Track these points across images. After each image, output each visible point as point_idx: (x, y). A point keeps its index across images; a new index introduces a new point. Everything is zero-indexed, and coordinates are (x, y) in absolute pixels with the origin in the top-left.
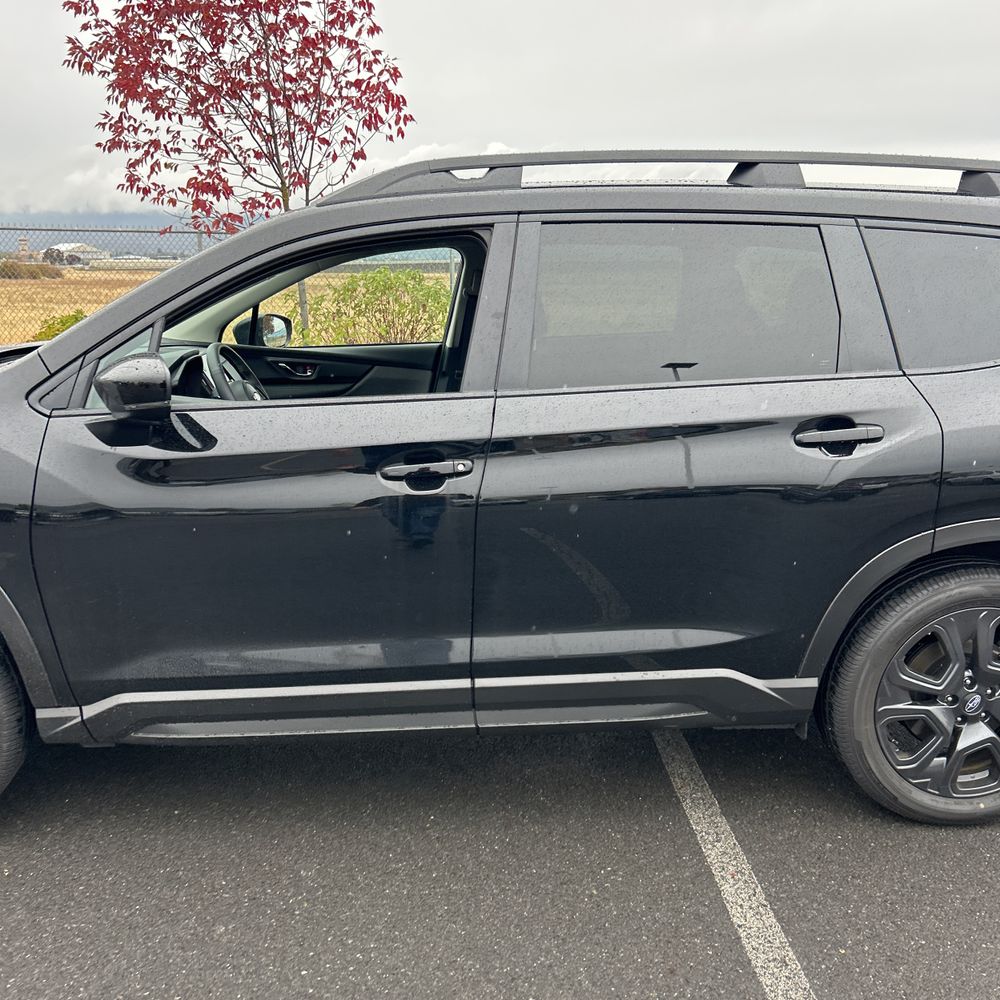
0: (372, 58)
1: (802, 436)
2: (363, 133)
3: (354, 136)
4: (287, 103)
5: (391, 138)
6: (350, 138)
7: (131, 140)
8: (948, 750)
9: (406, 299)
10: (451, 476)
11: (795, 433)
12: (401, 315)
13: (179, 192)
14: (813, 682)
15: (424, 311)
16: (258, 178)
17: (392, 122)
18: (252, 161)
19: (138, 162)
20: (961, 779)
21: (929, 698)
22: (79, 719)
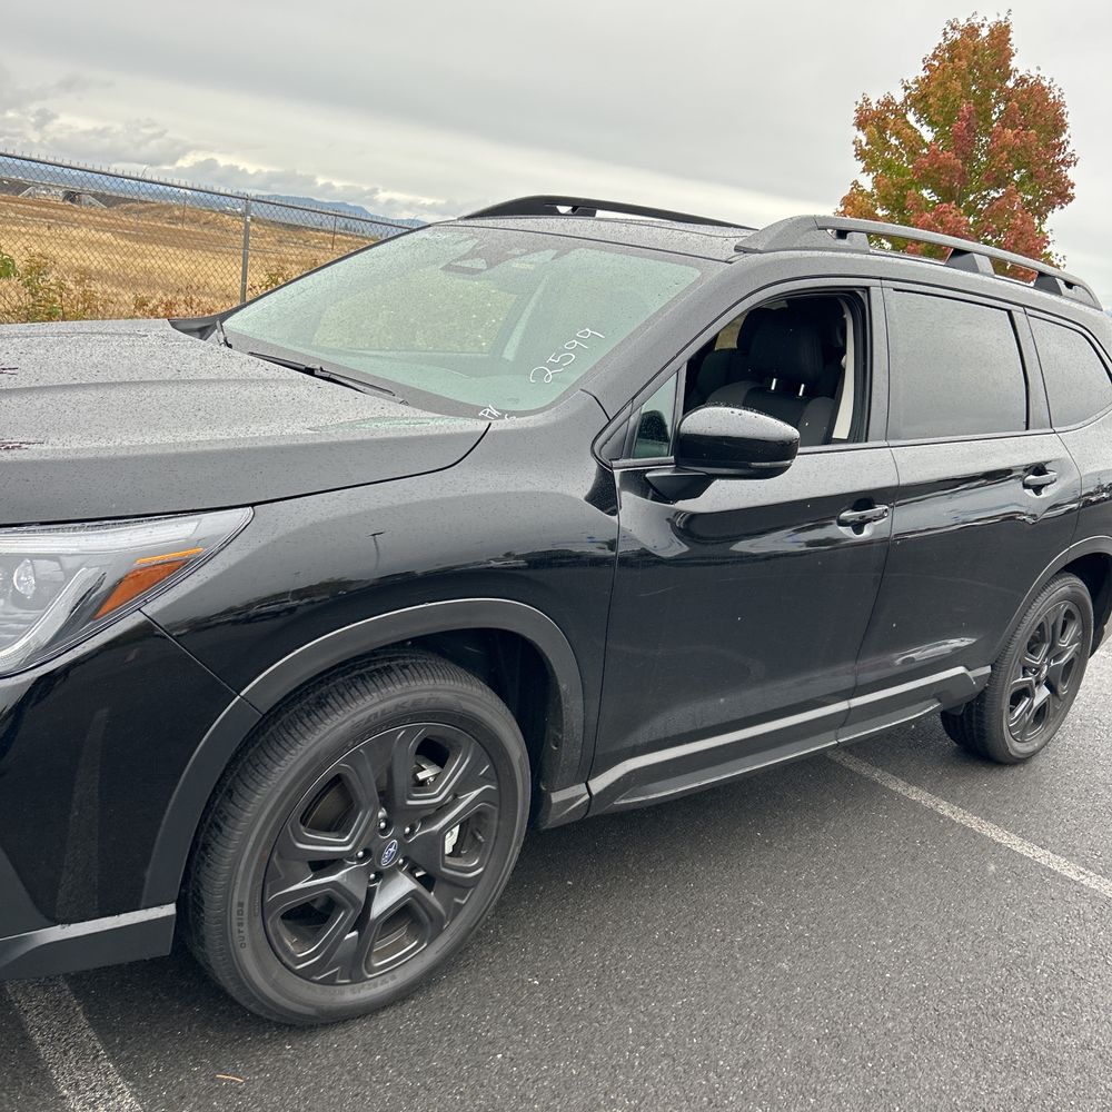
10: (874, 520)
22: (587, 797)
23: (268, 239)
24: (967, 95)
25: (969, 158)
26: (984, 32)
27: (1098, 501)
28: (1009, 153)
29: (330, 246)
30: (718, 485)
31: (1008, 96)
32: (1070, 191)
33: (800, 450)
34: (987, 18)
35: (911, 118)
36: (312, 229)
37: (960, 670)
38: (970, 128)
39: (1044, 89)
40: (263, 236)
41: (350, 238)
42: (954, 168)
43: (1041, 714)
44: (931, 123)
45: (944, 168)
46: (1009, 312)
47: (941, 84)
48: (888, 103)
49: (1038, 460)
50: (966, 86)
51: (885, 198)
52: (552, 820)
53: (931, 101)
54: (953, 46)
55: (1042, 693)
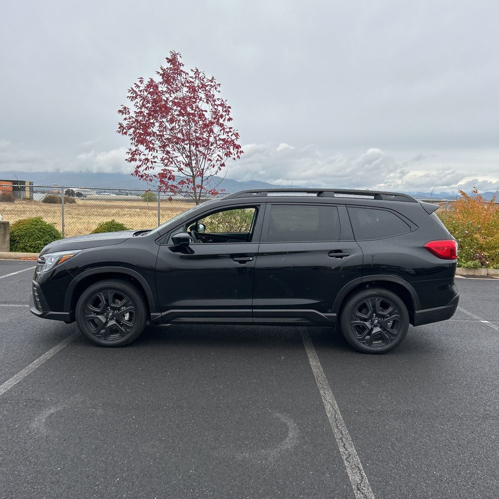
0: (229, 130)
1: (330, 254)
2: (225, 158)
3: (221, 158)
4: (197, 145)
5: (235, 159)
6: (220, 159)
7: (138, 158)
8: (369, 333)
9: (238, 218)
10: (248, 261)
11: (329, 253)
12: (236, 224)
13: (153, 177)
14: (335, 315)
15: (245, 223)
16: (183, 172)
17: (235, 153)
18: (183, 166)
19: (140, 166)
20: (374, 342)
21: (366, 320)
22: (161, 316)
37: (312, 310)
49: (337, 249)
52: (154, 319)
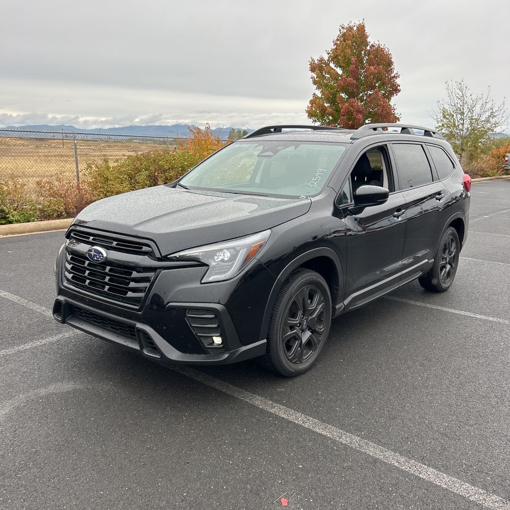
1: (437, 197)
10: (401, 215)
14: (433, 260)
22: (344, 306)
23: (31, 147)
24: (353, 54)
25: (358, 79)
26: (355, 28)
27: (452, 204)
28: (374, 75)
29: (61, 146)
30: (367, 209)
31: (369, 53)
32: (399, 88)
33: (390, 194)
34: (355, 22)
35: (332, 65)
36: (51, 139)
37: (426, 260)
38: (356, 67)
39: (382, 49)
40: (28, 145)
41: (70, 141)
42: (353, 84)
43: (448, 274)
44: (340, 67)
45: (349, 84)
46: (421, 145)
47: (342, 51)
48: (321, 60)
49: (438, 191)
50: (352, 51)
51: (328, 99)
52: (337, 313)
53: (339, 58)
54: (344, 35)
55: (448, 267)
